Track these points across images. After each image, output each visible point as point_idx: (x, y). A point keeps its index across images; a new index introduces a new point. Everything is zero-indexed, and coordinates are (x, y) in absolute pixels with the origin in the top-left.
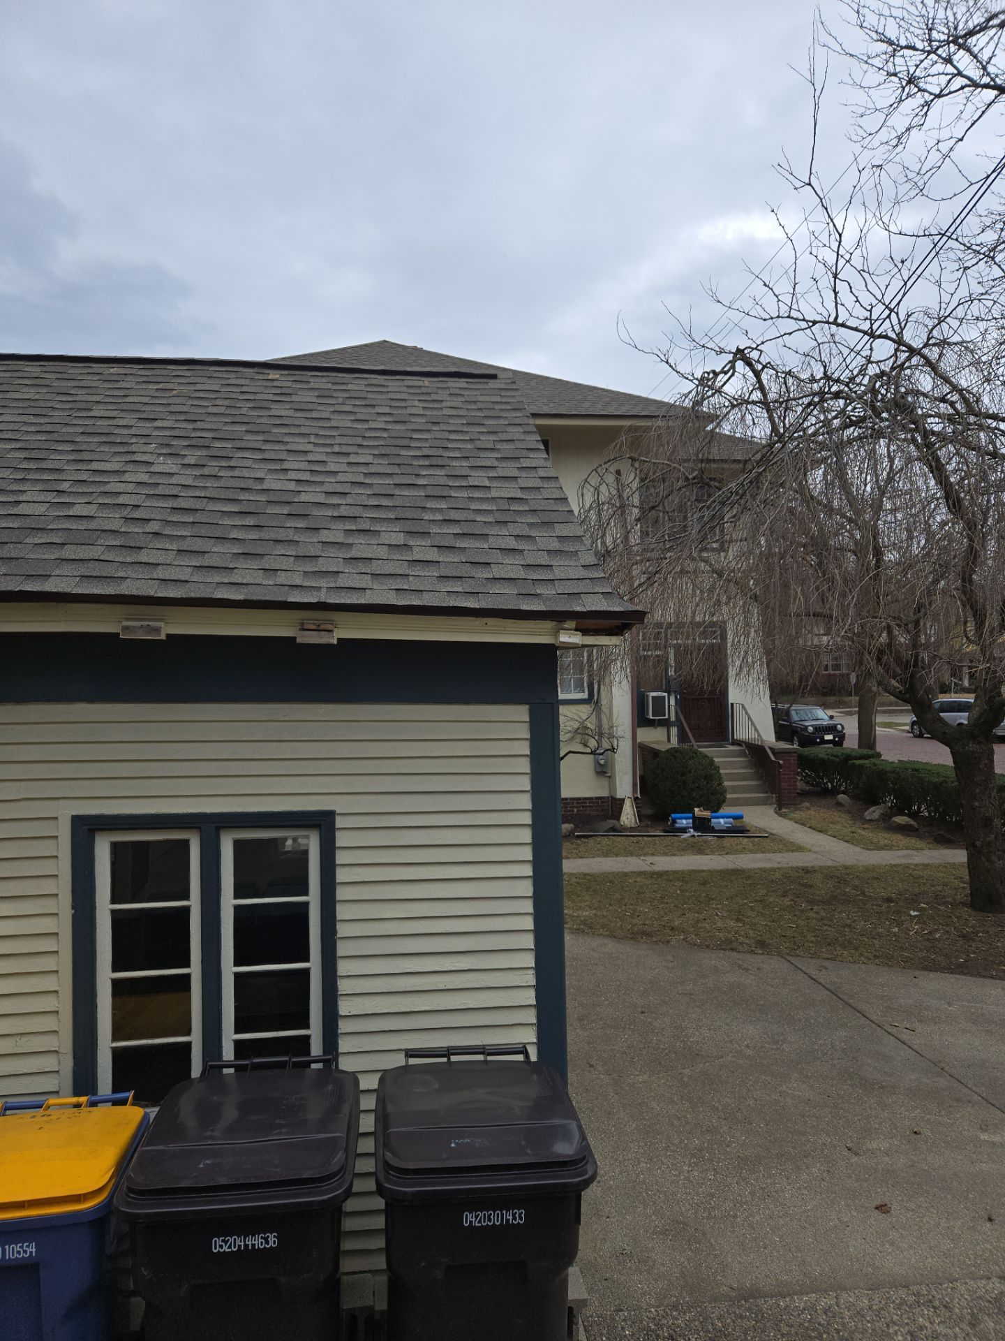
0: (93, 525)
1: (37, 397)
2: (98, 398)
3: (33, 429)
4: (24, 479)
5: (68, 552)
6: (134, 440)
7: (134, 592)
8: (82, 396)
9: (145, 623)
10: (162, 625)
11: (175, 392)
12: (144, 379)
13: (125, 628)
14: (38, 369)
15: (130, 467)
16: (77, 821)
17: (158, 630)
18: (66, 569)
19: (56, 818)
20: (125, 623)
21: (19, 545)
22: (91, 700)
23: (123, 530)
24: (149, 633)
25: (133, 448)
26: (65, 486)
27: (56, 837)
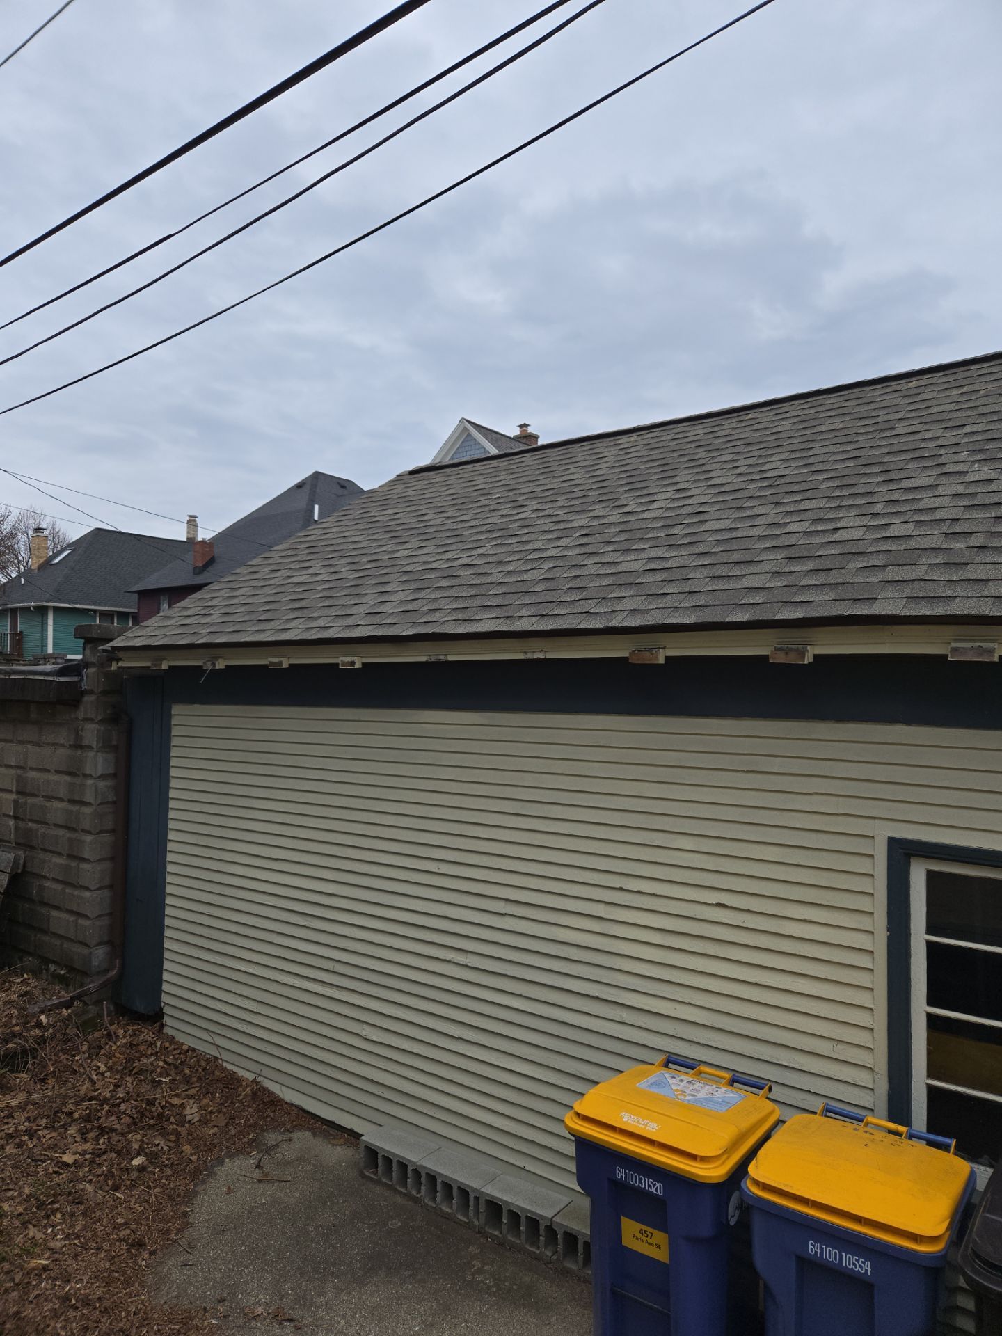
0: (912, 544)
1: (841, 426)
2: (900, 415)
3: (840, 457)
4: (839, 506)
5: (890, 574)
6: (942, 451)
7: (967, 612)
8: (883, 416)
9: (977, 644)
10: (996, 646)
11: (981, 392)
12: (946, 386)
13: (955, 650)
14: (839, 400)
15: (943, 480)
16: (893, 843)
17: (991, 652)
18: (890, 592)
19: (873, 837)
20: (953, 645)
21: (843, 571)
22: (909, 722)
23: (944, 546)
24: (980, 655)
25: (943, 460)
26: (878, 508)
27: (872, 856)
